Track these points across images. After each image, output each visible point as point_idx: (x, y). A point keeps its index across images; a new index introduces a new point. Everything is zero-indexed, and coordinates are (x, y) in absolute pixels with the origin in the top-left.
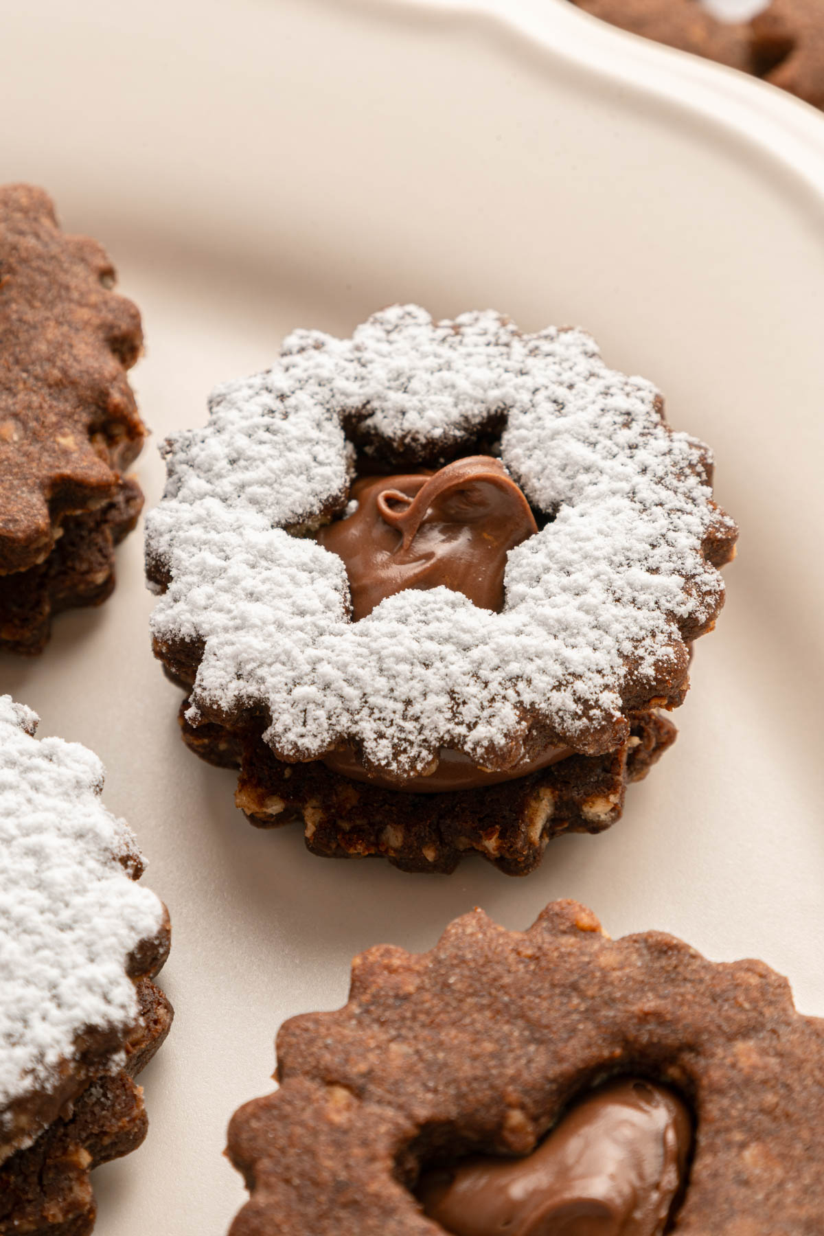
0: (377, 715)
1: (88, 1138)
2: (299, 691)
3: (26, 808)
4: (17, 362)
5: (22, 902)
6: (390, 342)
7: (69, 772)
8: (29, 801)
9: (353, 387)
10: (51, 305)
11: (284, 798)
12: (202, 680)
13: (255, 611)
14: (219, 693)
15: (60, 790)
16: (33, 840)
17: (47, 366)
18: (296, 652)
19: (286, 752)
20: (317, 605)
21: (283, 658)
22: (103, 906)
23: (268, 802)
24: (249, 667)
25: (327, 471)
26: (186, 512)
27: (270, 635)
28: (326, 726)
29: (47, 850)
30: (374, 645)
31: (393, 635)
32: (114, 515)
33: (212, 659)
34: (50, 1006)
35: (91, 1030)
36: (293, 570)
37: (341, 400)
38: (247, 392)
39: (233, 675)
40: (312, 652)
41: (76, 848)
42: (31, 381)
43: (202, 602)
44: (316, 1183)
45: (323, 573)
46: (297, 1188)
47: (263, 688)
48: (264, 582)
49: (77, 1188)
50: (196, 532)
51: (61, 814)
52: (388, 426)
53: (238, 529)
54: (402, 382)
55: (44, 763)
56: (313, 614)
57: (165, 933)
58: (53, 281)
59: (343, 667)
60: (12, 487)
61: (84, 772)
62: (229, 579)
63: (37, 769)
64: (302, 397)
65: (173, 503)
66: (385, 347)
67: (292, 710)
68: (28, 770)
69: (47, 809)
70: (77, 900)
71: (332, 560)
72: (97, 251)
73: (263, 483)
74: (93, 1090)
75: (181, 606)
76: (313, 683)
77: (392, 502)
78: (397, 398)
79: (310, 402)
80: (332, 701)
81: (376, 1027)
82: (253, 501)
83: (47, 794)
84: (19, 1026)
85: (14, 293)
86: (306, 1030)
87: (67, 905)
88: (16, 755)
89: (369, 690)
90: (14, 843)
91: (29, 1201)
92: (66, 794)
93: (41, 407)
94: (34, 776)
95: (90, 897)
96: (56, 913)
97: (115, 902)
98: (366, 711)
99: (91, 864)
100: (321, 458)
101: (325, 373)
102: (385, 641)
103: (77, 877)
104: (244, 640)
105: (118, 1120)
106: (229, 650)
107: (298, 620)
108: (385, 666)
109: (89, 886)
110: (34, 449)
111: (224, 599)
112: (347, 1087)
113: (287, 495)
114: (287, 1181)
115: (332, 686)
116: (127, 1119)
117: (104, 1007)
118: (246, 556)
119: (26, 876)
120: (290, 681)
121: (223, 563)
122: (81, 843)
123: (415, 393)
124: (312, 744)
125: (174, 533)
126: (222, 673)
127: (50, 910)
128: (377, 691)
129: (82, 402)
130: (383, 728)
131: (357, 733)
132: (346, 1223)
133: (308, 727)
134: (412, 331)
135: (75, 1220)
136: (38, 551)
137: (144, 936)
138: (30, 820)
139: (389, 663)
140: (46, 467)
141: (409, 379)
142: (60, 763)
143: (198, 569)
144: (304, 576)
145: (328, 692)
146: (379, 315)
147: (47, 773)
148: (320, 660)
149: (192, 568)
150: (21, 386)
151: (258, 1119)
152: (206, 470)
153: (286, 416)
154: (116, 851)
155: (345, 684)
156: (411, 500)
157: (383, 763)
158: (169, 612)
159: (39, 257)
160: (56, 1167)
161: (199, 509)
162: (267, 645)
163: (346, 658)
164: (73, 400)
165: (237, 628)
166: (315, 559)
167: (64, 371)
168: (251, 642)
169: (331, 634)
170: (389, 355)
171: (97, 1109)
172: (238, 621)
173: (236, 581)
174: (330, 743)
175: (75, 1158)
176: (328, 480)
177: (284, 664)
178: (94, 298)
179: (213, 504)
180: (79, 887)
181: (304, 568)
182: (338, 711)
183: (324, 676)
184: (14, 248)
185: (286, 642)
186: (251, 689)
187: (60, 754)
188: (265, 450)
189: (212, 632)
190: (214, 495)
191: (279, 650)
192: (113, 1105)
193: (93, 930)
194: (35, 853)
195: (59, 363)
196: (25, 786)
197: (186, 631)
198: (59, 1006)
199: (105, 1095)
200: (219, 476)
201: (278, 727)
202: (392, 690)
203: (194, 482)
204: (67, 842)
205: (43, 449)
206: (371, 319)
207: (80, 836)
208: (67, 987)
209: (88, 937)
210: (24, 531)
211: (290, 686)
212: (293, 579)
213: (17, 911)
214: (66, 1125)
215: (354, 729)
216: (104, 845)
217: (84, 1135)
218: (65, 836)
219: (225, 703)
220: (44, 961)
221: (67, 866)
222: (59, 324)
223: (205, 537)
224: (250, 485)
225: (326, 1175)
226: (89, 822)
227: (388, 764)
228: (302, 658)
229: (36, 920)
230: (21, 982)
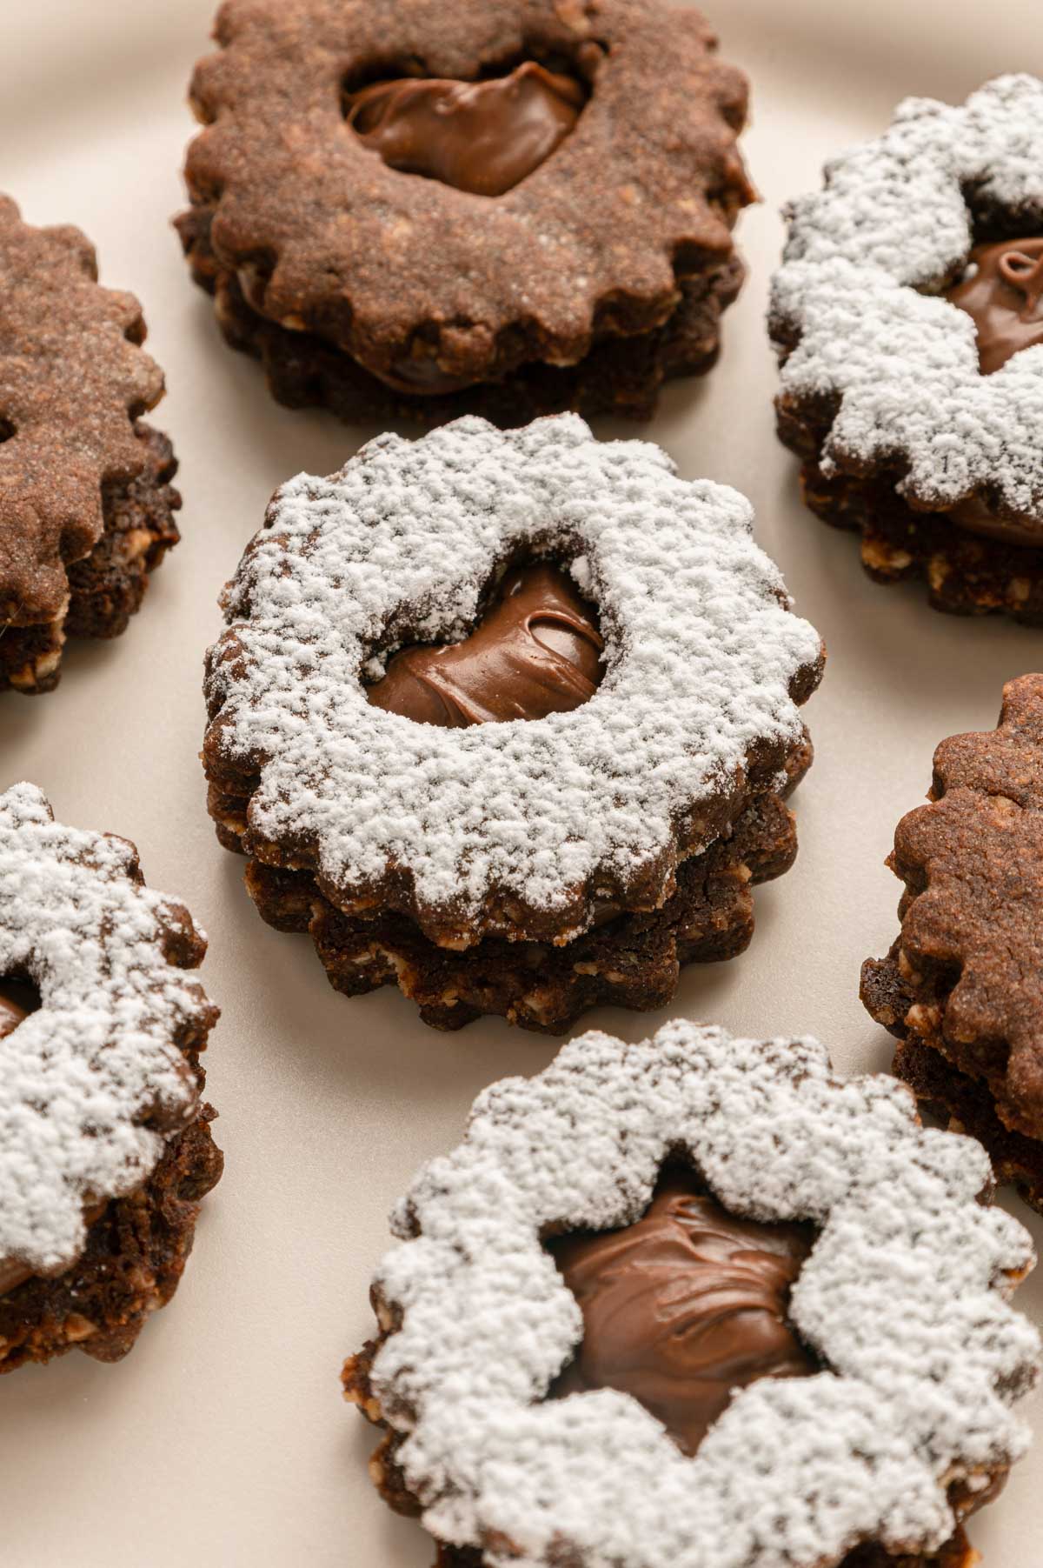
0: (1016, 462)
1: (746, 856)
2: (939, 439)
3: (685, 542)
4: (634, 128)
5: (689, 628)
6: (1007, 110)
7: (722, 512)
8: (687, 537)
9: (972, 153)
10: (662, 73)
11: (911, 552)
12: (841, 430)
13: (892, 364)
14: (858, 442)
15: (716, 527)
16: (695, 571)
17: (664, 133)
18: (935, 402)
19: (926, 498)
20: (953, 359)
21: (922, 407)
22: (765, 633)
23: (895, 556)
24: (889, 416)
25: (951, 233)
26: (815, 271)
27: (908, 386)
28: (966, 472)
29: (710, 581)
30: (1011, 395)
31: (1030, 386)
32: (718, 286)
33: (851, 410)
34: (725, 721)
35: (762, 743)
36: (927, 326)
37: (960, 167)
38: (867, 157)
39: (872, 424)
40: (950, 402)
41: (736, 580)
42: (649, 147)
43: (838, 355)
44: (987, 879)
45: (955, 328)
46: (969, 883)
47: (902, 436)
48: (898, 336)
49: (740, 900)
50: (827, 290)
51: (719, 549)
52: (1006, 191)
53: (868, 287)
54: (1021, 148)
55: (698, 503)
56: (949, 366)
57: (821, 660)
58: (663, 50)
59: (982, 416)
60: (637, 249)
61: (737, 511)
62: (864, 333)
63: (692, 508)
64: (922, 162)
65: (801, 264)
66: (1001, 114)
67: (933, 457)
68: (682, 509)
69: (704, 545)
70: (739, 627)
71: (962, 317)
72: (702, 22)
73: (889, 244)
74: (749, 813)
75: (815, 360)
76: (953, 431)
77: (1015, 264)
78: (1016, 163)
79: (931, 167)
80: (972, 449)
81: (1032, 745)
82: (881, 261)
83: (703, 530)
84: (696, 737)
85: (624, 61)
86: (965, 747)
87: (731, 632)
88: (670, 495)
89: (1008, 438)
90: (677, 574)
91: (697, 909)
92: (721, 531)
93: (661, 171)
94: (690, 514)
95: (752, 625)
96: (721, 638)
97: (777, 630)
98: (1005, 458)
99: (751, 595)
100: (945, 220)
101: (944, 138)
102: (1022, 392)
103: (739, 606)
104: (883, 390)
105: (775, 839)
106: (867, 400)
107: (934, 373)
108: (1023, 415)
109: (751, 615)
110: (657, 212)
111: (860, 353)
112: (1009, 797)
113: (913, 256)
114: (959, 878)
115: (973, 434)
116: (782, 839)
117: (774, 724)
118: (878, 313)
119: (691, 604)
120: (929, 429)
121: (854, 319)
122: (740, 576)
123: (1034, 158)
124: (952, 490)
125: (804, 291)
126: (862, 422)
127: (716, 635)
128: (1016, 440)
129: (700, 168)
130: (1022, 474)
131: (996, 481)
132: (1020, 913)
133: (949, 473)
134: (1027, 99)
135: (737, 930)
136: (661, 313)
137: (805, 661)
138: (689, 553)
139: (1028, 412)
140: (669, 230)
141: (1029, 144)
142: (713, 503)
143: (831, 325)
144: (937, 332)
145: (968, 439)
146: (993, 84)
147: (702, 512)
148: (959, 410)
149: (826, 324)
150: (639, 151)
151: (927, 824)
152: (832, 232)
153: (907, 180)
154: (773, 584)
155: (984, 433)
156: (1035, 262)
157: (1023, 508)
158: (804, 367)
159: (648, 26)
160: (719, 879)
161: (827, 268)
162: (906, 396)
163: (986, 407)
164: (691, 165)
165: (874, 380)
166: (946, 317)
167: (682, 137)
168: (890, 393)
169: (967, 385)
170: (1007, 122)
171: (753, 830)
172: (876, 374)
173: (870, 336)
174: (969, 490)
175: (736, 872)
176: (950, 241)
177: (923, 413)
178: (704, 67)
179: (841, 264)
180: (742, 615)
181: (935, 324)
182: (978, 458)
183: (963, 424)
184: (623, 17)
185: (924, 393)
186: (891, 438)
187: (714, 495)
188: (890, 212)
189: (850, 383)
190: (841, 255)
191: (918, 400)
192: (768, 826)
193: (757, 654)
194: (697, 583)
195: (676, 129)
196: (681, 523)
197: (822, 384)
198: (732, 721)
199: (760, 817)
200: (846, 237)
201: (919, 474)
202: (1031, 438)
203: (820, 243)
204: (728, 574)
205: (666, 213)
206: (985, 87)
207: (738, 569)
208: (736, 705)
209: (752, 660)
210: (652, 291)
211: (931, 434)
212: (926, 334)
213: (686, 635)
214: (725, 844)
215: (994, 476)
216: (762, 578)
217: (743, 852)
218: (724, 569)
219: (865, 452)
220: (712, 681)
221: (728, 595)
222: (673, 90)
223: (835, 295)
224: (877, 245)
225: (997, 872)
226: (747, 556)
227: (1027, 509)
228: (941, 407)
229: (704, 643)
230: (695, 698)
